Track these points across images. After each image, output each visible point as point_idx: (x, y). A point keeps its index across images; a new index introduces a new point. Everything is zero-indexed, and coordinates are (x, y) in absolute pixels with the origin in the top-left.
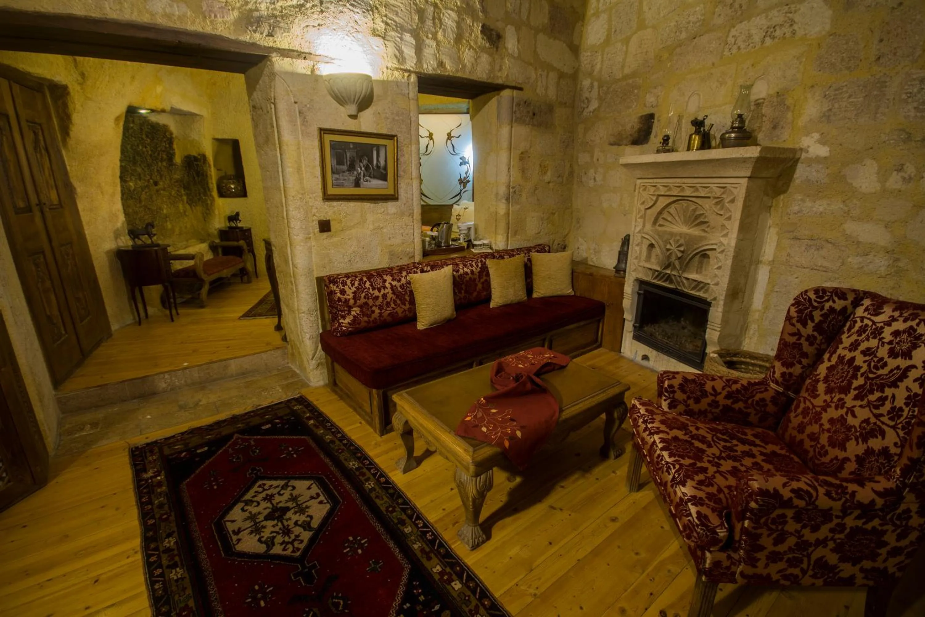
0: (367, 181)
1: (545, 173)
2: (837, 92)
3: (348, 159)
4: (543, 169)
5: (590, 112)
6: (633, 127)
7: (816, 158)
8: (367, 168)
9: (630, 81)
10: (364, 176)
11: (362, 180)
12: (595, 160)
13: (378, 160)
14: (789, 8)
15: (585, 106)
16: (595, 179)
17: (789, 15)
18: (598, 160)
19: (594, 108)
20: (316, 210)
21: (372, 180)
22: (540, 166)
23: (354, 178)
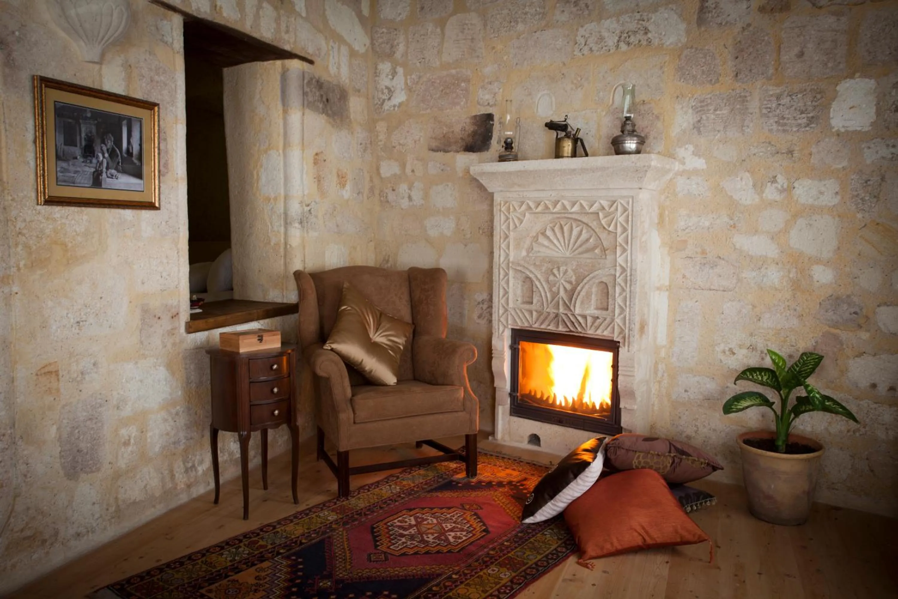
0: (112, 176)
1: (344, 186)
2: (702, 104)
3: (83, 135)
4: (342, 179)
5: (394, 106)
6: (463, 129)
7: (693, 170)
8: (112, 154)
9: (453, 71)
10: (107, 168)
11: (104, 175)
12: (408, 170)
13: (129, 143)
14: (641, 15)
15: (384, 97)
16: (410, 198)
17: (641, 22)
18: (413, 171)
19: (400, 101)
20: (23, 225)
21: (120, 175)
22: (338, 176)
23: (93, 170)
